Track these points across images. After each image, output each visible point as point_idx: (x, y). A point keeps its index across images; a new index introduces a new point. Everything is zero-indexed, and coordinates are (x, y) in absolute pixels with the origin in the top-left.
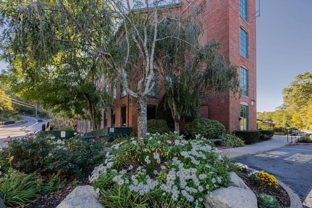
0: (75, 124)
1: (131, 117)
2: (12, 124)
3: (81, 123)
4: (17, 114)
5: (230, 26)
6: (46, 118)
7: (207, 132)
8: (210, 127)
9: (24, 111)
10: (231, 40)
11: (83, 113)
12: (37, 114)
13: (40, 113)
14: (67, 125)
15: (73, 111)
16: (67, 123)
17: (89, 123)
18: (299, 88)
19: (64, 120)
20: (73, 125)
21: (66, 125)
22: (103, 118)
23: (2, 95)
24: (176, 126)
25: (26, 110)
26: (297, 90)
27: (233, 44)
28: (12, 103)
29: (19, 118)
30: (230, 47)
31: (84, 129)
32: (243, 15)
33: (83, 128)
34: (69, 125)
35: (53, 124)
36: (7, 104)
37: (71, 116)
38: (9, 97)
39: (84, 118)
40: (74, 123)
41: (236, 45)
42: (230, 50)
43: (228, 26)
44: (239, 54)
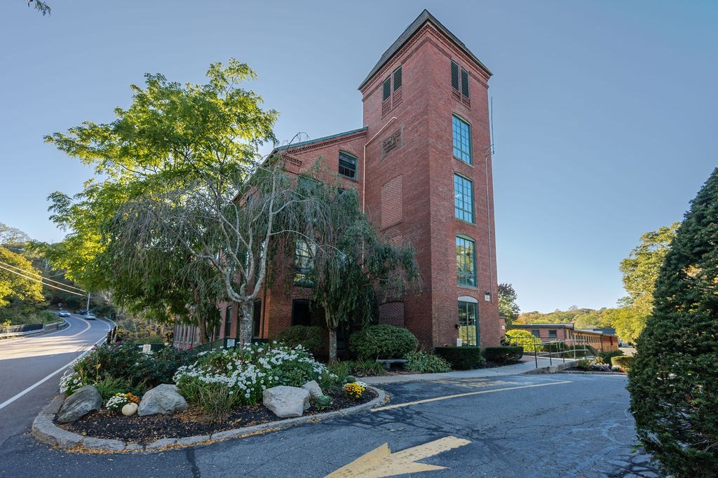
0: (170, 331)
1: (267, 321)
2: (37, 331)
3: (183, 330)
4: (46, 308)
5: (431, 176)
6: (108, 317)
7: (380, 347)
8: (386, 339)
9: (60, 301)
10: (435, 197)
11: (187, 312)
12: (90, 308)
13: (95, 305)
14: (154, 333)
15: (169, 308)
16: (153, 330)
17: (198, 330)
18: (650, 261)
19: (149, 323)
20: (167, 335)
21: (152, 332)
22: (223, 322)
23: (25, 269)
24: (331, 337)
25: (66, 300)
26: (646, 264)
27: (438, 203)
28: (44, 285)
29: (49, 317)
30: (433, 208)
31: (187, 342)
32: (462, 155)
33: (186, 340)
34: (159, 332)
35: (125, 331)
36: (33, 287)
37: (162, 318)
38: (39, 274)
39: (187, 321)
40: (168, 329)
41: (446, 204)
42: (432, 213)
43: (428, 176)
44: (453, 217)
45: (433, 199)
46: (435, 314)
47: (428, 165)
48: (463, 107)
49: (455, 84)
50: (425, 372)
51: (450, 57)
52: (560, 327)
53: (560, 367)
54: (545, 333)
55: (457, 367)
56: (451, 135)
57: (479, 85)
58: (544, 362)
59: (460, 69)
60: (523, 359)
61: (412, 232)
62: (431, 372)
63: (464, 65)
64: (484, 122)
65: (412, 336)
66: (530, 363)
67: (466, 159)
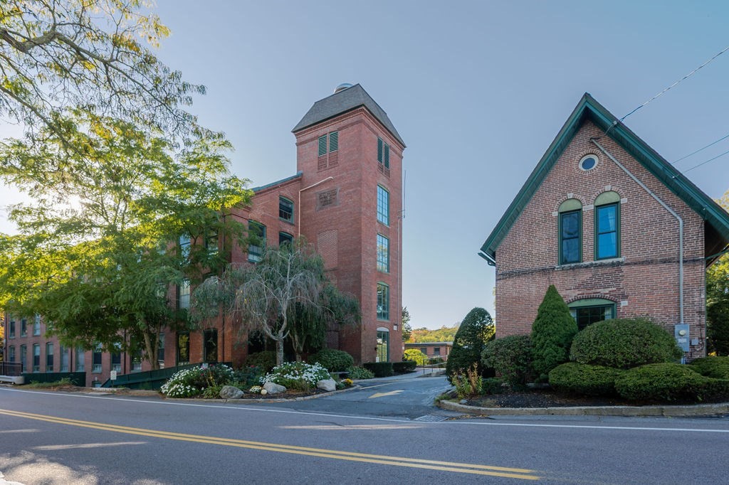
7: (332, 364)
8: (336, 359)
27: (367, 259)
30: (363, 263)
32: (382, 218)
41: (371, 259)
42: (363, 267)
43: (361, 237)
44: (376, 269)
45: (364, 255)
46: (363, 341)
47: (360, 229)
48: (385, 178)
49: (380, 159)
50: (360, 378)
51: (377, 135)
52: (443, 345)
53: (437, 373)
54: (431, 350)
55: (377, 376)
56: (376, 203)
57: (397, 156)
58: (428, 371)
59: (384, 143)
60: (415, 370)
61: (346, 279)
62: (364, 379)
63: (387, 141)
64: (399, 189)
65: (350, 356)
66: (420, 371)
67: (386, 221)
